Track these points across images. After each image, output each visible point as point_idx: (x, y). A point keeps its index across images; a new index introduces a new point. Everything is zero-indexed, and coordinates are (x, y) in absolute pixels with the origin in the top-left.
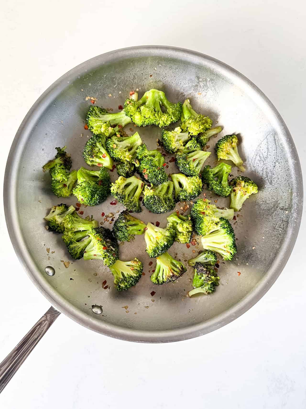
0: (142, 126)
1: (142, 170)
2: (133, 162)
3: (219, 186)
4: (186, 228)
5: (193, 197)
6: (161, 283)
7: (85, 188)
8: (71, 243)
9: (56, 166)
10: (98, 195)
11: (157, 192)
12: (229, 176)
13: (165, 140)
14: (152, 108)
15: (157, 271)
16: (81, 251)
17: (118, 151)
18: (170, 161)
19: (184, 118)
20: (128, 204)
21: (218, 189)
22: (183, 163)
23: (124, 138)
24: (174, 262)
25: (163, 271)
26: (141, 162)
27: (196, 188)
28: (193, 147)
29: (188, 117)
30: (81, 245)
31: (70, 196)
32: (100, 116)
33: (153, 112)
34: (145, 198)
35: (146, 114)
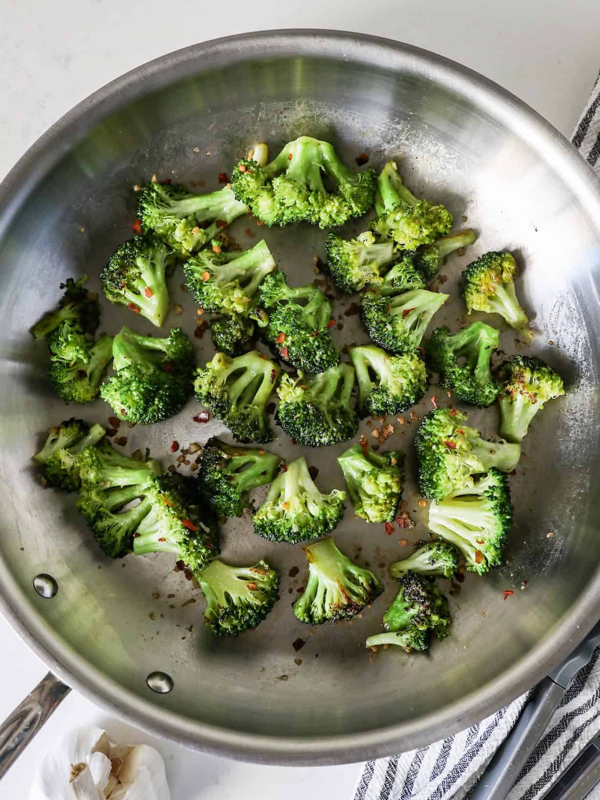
0: (276, 225)
1: (274, 337)
2: (251, 317)
3: (468, 384)
4: (384, 485)
5: (403, 406)
6: (319, 620)
7: (129, 383)
8: (99, 516)
9: (61, 326)
10: (160, 399)
11: (313, 393)
12: (495, 354)
13: (335, 261)
14: (302, 184)
15: (309, 590)
16: (124, 535)
17: (213, 288)
18: (348, 313)
19: (384, 207)
20: (237, 422)
21: (466, 389)
22: (379, 320)
23: (230, 255)
24: (354, 571)
25: (325, 593)
26: (273, 316)
27: (410, 386)
28: (405, 281)
29: (393, 204)
30: (124, 522)
31: (94, 399)
32: (172, 205)
33: (304, 191)
34: (281, 407)
35: (286, 196)
